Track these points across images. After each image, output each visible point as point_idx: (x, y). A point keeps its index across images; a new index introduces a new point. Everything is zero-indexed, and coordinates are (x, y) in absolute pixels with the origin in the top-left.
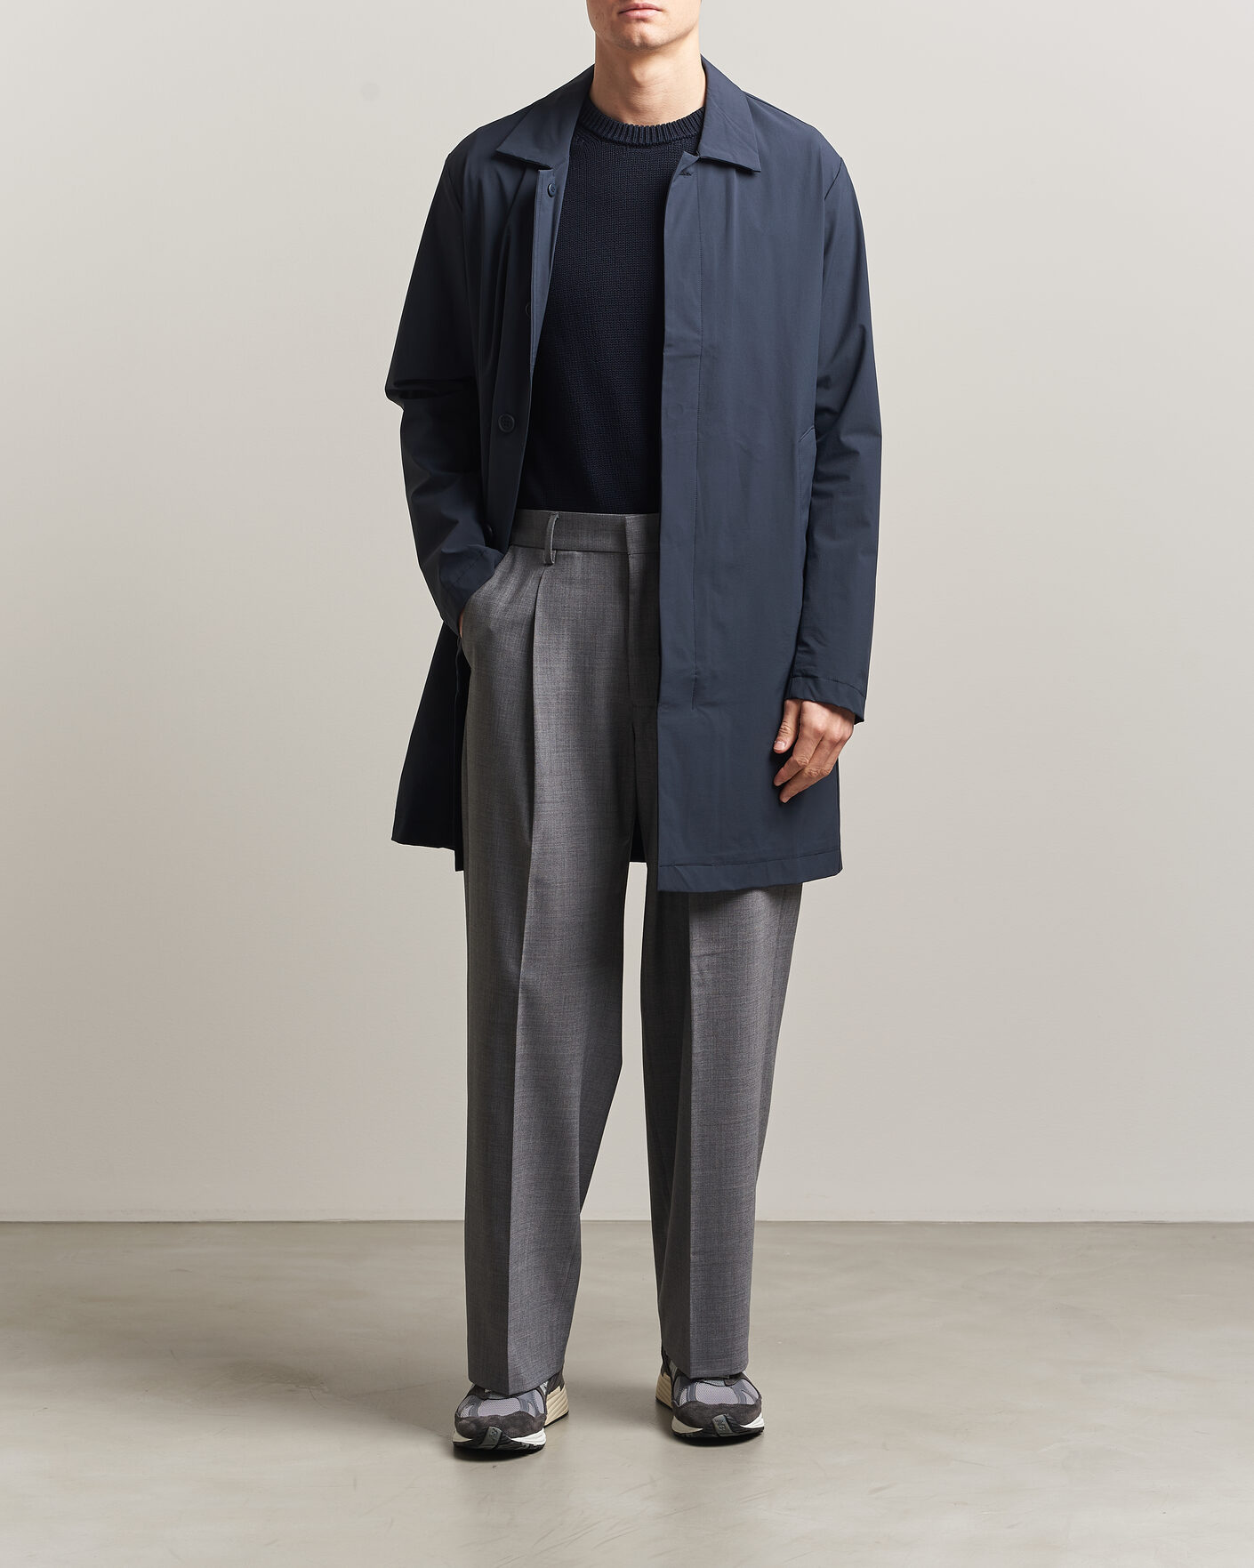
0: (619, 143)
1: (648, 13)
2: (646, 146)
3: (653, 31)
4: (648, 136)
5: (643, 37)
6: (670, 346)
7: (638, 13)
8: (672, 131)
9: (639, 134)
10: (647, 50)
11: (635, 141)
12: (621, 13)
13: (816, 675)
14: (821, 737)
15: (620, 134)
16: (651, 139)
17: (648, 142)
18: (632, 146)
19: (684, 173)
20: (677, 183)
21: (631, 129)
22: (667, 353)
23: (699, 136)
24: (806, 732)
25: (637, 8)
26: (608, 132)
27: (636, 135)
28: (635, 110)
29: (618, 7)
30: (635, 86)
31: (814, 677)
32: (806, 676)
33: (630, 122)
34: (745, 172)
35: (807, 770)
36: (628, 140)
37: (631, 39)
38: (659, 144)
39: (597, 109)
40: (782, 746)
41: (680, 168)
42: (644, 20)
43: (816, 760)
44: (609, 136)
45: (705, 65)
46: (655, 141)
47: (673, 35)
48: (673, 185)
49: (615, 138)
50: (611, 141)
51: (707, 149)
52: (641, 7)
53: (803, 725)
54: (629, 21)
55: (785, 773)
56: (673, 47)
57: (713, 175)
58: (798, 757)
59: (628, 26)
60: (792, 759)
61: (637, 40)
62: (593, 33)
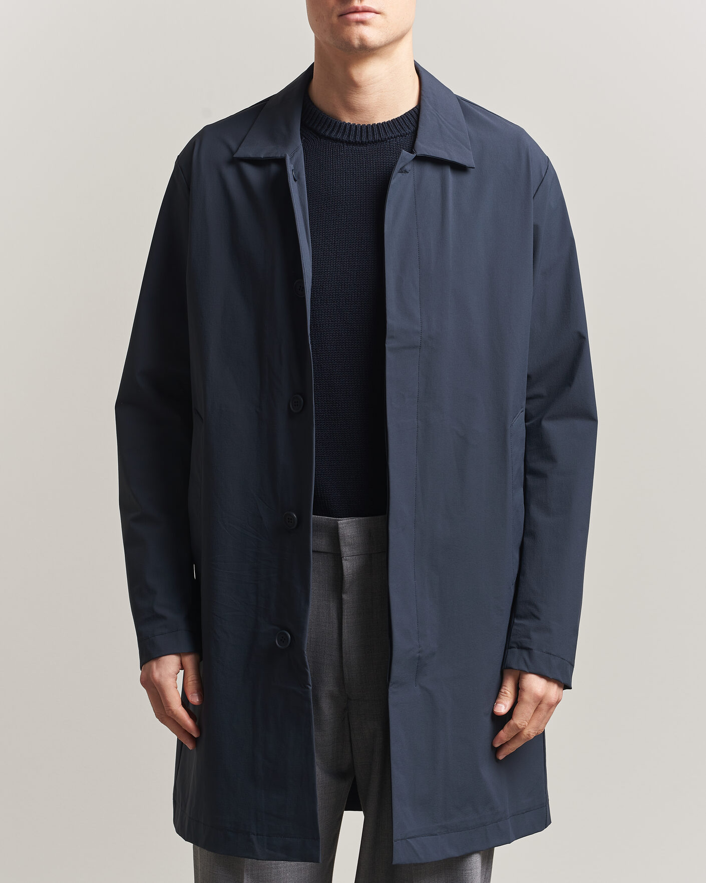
0: (336, 140)
1: (367, 16)
2: (362, 144)
3: (371, 34)
4: (364, 135)
5: (362, 39)
6: (392, 337)
7: (357, 16)
8: (387, 129)
9: (356, 132)
10: (366, 51)
11: (351, 138)
12: (341, 15)
13: (530, 647)
14: (540, 702)
15: (338, 132)
16: (367, 136)
17: (364, 139)
18: (349, 143)
19: (403, 171)
20: (397, 180)
21: (348, 127)
22: (389, 344)
23: (415, 134)
24: (526, 697)
25: (357, 11)
26: (326, 130)
27: (353, 133)
28: (351, 109)
29: (339, 9)
30: (352, 85)
31: (528, 650)
32: (521, 647)
33: (347, 121)
34: (459, 168)
35: (526, 732)
36: (345, 138)
37: (351, 41)
38: (376, 142)
39: (316, 107)
40: (502, 708)
41: (399, 166)
42: (363, 22)
43: (534, 723)
44: (327, 134)
45: (418, 69)
46: (371, 139)
47: (391, 37)
48: (393, 182)
49: (333, 135)
50: (329, 138)
51: (424, 147)
52: (360, 9)
53: (523, 690)
54: (348, 23)
55: (504, 735)
56: (389, 49)
57: (430, 173)
58: (519, 720)
59: (347, 29)
60: (512, 722)
61: (356, 42)
62: (313, 34)
